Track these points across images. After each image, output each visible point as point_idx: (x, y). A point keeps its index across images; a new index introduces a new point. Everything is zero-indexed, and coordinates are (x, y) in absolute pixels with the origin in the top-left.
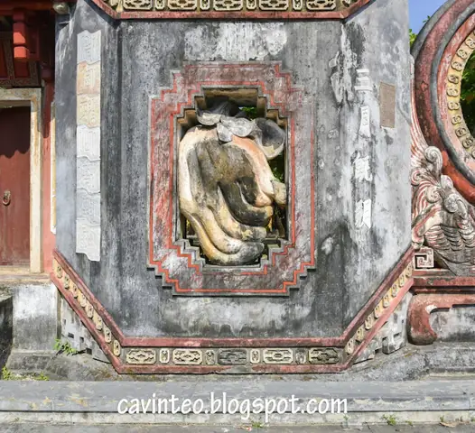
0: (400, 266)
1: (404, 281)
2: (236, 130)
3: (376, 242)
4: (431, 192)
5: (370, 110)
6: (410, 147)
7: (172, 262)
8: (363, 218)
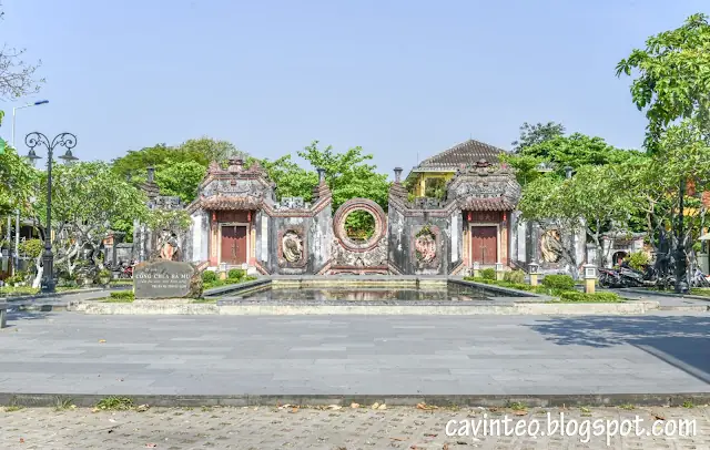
0: (326, 264)
1: (328, 266)
2: (293, 237)
3: (321, 259)
4: (336, 248)
5: (320, 232)
6: (331, 237)
7: (282, 261)
8: (317, 254)
